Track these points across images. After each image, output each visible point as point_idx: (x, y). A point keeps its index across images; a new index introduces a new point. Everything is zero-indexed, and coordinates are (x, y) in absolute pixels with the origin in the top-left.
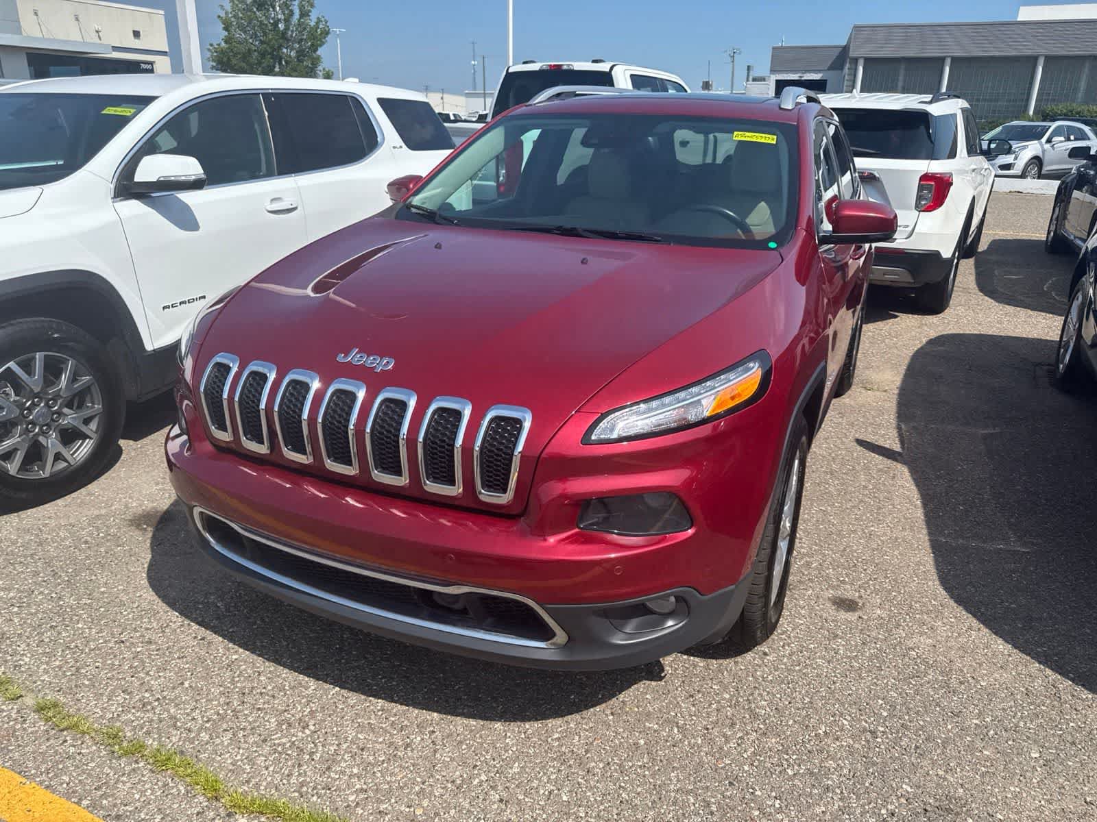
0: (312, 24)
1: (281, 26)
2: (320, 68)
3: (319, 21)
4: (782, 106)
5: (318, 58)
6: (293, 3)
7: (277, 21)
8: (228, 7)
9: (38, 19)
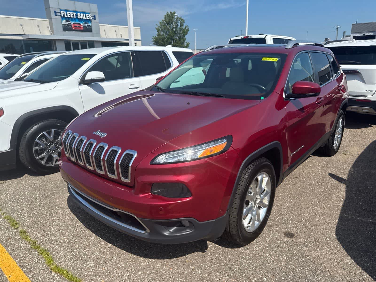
0: (184, 28)
1: (174, 29)
2: (186, 42)
3: (186, 27)
5: (185, 39)
6: (178, 22)
7: (173, 28)
8: (159, 25)
9: (105, 32)
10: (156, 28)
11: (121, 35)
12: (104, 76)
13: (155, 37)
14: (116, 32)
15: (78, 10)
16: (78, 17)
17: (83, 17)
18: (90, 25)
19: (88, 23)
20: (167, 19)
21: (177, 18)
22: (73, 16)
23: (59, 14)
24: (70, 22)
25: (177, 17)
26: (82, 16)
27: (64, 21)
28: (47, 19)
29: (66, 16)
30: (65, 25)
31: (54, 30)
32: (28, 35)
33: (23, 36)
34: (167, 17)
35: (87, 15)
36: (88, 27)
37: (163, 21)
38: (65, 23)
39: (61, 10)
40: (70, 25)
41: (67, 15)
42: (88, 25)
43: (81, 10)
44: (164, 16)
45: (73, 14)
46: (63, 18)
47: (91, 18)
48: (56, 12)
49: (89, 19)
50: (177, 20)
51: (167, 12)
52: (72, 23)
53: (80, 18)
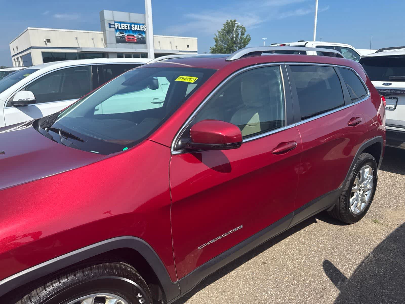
0: (245, 37)
1: (234, 39)
3: (247, 36)
4: (226, 60)
6: (239, 31)
7: (233, 37)
8: (217, 34)
9: (160, 44)
10: (214, 38)
11: (176, 46)
12: (34, 97)
13: (213, 47)
14: (171, 43)
15: (132, 21)
16: (132, 29)
17: (137, 29)
18: (143, 37)
19: (142, 34)
20: (227, 28)
21: (238, 27)
22: (127, 27)
23: (113, 26)
24: (123, 34)
25: (238, 25)
26: (135, 27)
27: (118, 33)
28: (102, 31)
29: (119, 28)
30: (119, 37)
31: (108, 42)
32: (82, 48)
33: (77, 49)
34: (226, 26)
35: (141, 26)
36: (141, 39)
37: (222, 30)
38: (119, 36)
39: (115, 22)
40: (123, 37)
41: (121, 27)
42: (143, 36)
43: (135, 22)
44: (224, 25)
45: (127, 26)
46: (117, 30)
47: (145, 29)
48: (110, 25)
49: (143, 31)
50: (238, 29)
51: (227, 21)
52: (126, 35)
53: (134, 30)
